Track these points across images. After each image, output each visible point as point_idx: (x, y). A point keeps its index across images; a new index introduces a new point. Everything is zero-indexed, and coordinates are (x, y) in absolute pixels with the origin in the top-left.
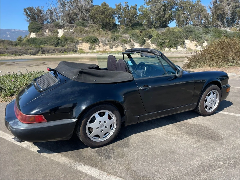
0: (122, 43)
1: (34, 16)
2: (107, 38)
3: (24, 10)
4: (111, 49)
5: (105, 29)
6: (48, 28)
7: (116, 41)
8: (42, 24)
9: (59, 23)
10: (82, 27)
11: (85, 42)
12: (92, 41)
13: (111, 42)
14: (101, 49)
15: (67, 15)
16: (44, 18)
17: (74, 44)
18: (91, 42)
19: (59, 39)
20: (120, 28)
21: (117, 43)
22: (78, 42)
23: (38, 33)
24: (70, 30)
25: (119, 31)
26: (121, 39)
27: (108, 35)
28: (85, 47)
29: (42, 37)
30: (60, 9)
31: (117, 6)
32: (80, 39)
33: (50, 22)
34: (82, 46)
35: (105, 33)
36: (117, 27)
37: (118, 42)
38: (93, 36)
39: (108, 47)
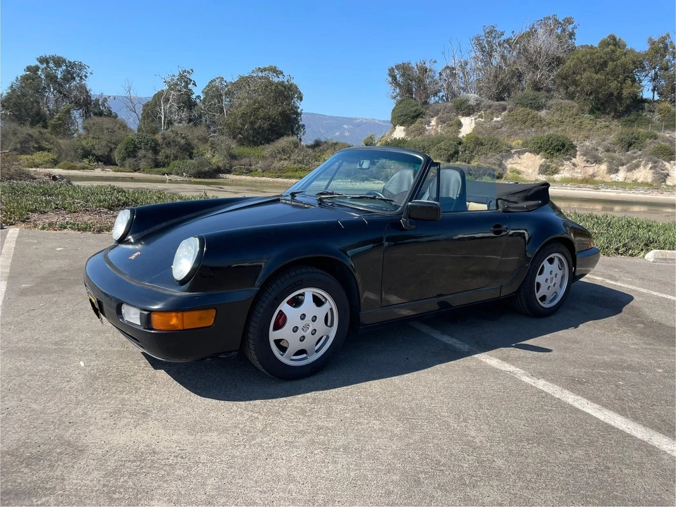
0: (656, 159)
1: (409, 84)
2: (604, 141)
3: (389, 70)
4: (612, 176)
5: (603, 113)
6: (436, 114)
7: (635, 150)
8: (426, 103)
9: (467, 100)
10: (529, 110)
11: (531, 152)
12: (553, 149)
13: (617, 155)
14: (577, 172)
15: (491, 78)
16: (431, 88)
17: (498, 156)
18: (548, 151)
19: (460, 143)
20: (654, 112)
21: (635, 158)
22: (509, 151)
23: (410, 127)
24: (492, 119)
25: (649, 121)
26: (652, 146)
27: (609, 133)
28: (528, 165)
29: (419, 138)
30: (476, 63)
31: (653, 43)
32: (516, 142)
33: (444, 98)
34: (519, 161)
35: (598, 126)
36: (643, 109)
37: (640, 155)
38: (559, 134)
39: (604, 167)
